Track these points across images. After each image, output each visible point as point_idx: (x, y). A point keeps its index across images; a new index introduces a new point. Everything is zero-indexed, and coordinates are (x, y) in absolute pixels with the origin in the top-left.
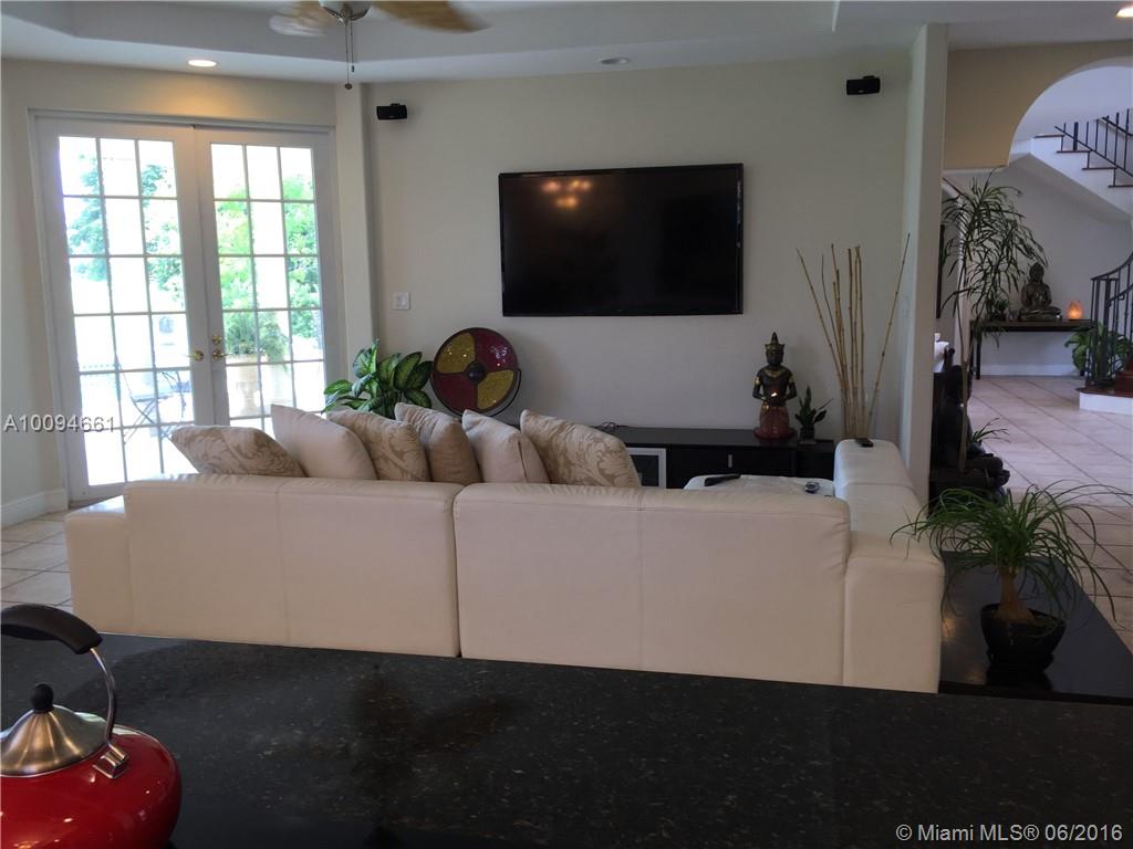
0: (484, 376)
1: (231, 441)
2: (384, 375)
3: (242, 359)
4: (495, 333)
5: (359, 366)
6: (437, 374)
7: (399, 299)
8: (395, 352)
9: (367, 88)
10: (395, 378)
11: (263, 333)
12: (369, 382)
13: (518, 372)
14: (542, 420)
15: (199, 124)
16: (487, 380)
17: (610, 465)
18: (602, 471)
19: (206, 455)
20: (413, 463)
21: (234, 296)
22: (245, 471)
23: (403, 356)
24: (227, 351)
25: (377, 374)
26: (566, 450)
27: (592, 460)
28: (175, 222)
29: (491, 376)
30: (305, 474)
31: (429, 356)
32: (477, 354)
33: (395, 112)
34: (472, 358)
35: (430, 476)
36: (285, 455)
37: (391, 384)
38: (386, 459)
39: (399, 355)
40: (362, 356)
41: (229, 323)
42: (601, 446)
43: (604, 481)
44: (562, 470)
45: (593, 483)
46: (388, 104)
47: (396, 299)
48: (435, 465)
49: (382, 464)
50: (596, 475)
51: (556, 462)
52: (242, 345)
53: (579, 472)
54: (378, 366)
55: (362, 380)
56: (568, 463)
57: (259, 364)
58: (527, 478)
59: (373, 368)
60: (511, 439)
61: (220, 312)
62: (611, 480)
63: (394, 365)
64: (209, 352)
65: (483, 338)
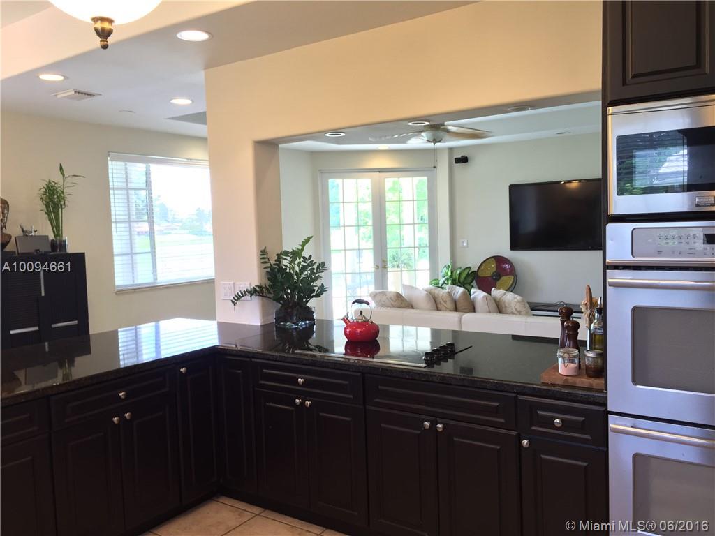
0: (500, 278)
1: (389, 295)
2: (454, 277)
3: (396, 269)
4: (505, 258)
5: (444, 272)
6: (478, 277)
7: (463, 242)
8: (459, 266)
9: (451, 149)
10: (459, 278)
11: (404, 257)
12: (447, 279)
13: (516, 277)
14: (499, 291)
15: (381, 171)
16: (501, 280)
17: (519, 307)
18: (516, 309)
19: (380, 301)
20: (450, 305)
21: (392, 242)
22: (393, 306)
23: (463, 268)
24: (388, 265)
25: (451, 276)
26: (504, 303)
27: (513, 305)
28: (370, 212)
29: (504, 278)
30: (413, 308)
31: (475, 268)
32: (497, 268)
33: (463, 160)
34: (495, 270)
35: (456, 310)
36: (406, 301)
37: (457, 281)
38: (441, 304)
39: (460, 268)
40: (445, 268)
41: (390, 253)
42: (516, 300)
43: (516, 312)
44: (504, 309)
45: (513, 313)
46: (460, 157)
47: (462, 243)
48: (458, 306)
49: (439, 306)
50: (514, 310)
51: (501, 306)
52: (395, 263)
53: (509, 310)
54: (452, 273)
55: (444, 279)
56: (506, 307)
57: (401, 271)
58: (490, 311)
59: (449, 274)
60: (484, 297)
61: (386, 249)
62: (520, 313)
63: (458, 272)
64: (381, 266)
65: (499, 260)
